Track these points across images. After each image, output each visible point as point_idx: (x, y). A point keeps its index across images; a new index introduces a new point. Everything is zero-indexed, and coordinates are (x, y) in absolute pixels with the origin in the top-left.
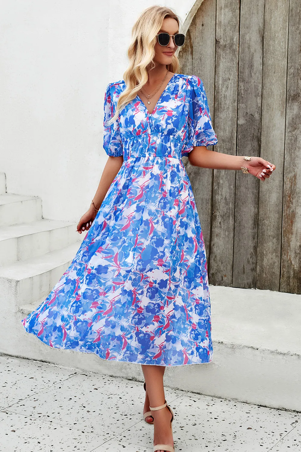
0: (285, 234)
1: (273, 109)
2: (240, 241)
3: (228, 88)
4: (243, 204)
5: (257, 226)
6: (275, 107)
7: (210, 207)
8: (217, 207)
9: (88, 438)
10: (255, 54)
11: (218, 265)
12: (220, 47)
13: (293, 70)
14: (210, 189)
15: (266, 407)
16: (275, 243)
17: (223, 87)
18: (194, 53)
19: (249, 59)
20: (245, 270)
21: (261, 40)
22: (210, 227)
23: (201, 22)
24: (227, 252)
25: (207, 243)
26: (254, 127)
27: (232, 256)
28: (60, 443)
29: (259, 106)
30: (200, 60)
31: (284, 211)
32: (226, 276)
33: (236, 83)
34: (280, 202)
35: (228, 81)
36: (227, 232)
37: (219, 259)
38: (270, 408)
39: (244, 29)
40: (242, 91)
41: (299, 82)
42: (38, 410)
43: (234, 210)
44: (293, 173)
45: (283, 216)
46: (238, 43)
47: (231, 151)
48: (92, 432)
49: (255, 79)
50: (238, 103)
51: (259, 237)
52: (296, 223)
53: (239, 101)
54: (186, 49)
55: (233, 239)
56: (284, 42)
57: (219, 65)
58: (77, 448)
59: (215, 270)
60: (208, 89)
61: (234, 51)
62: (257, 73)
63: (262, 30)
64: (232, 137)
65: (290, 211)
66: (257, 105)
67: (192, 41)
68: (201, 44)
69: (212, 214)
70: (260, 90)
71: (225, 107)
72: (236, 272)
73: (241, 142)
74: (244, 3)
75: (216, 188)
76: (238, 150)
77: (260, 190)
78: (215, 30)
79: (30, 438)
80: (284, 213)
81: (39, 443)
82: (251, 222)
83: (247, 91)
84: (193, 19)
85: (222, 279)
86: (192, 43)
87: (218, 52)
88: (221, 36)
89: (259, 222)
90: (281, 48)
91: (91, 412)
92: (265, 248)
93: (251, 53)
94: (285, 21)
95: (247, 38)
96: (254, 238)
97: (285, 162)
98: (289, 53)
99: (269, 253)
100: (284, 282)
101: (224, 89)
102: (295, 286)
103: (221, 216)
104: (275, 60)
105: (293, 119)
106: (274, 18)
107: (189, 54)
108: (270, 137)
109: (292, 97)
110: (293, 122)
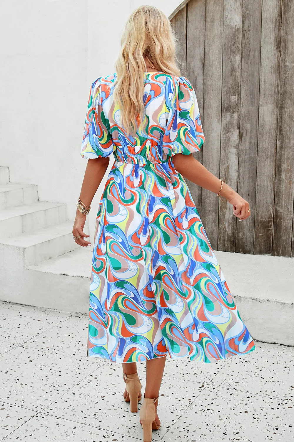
0: (221, 209)
5: (201, 204)
6: (213, 116)
9: (85, 365)
10: (198, 76)
13: (226, 88)
16: (214, 215)
19: (194, 81)
21: (202, 66)
28: (65, 369)
39: (190, 59)
41: (231, 98)
42: (47, 345)
44: (227, 165)
48: (87, 360)
51: (202, 212)
56: (219, 68)
58: (78, 373)
62: (200, 91)
63: (203, 59)
70: (202, 103)
74: (189, 39)
81: (51, 369)
89: (202, 200)
90: (217, 72)
92: (207, 218)
93: (195, 76)
94: (220, 52)
95: (192, 64)
97: (221, 156)
98: (223, 76)
99: (210, 223)
100: (221, 244)
102: (229, 246)
104: (213, 81)
105: (226, 124)
106: (212, 50)
108: (209, 138)
109: (225, 108)
110: (226, 127)
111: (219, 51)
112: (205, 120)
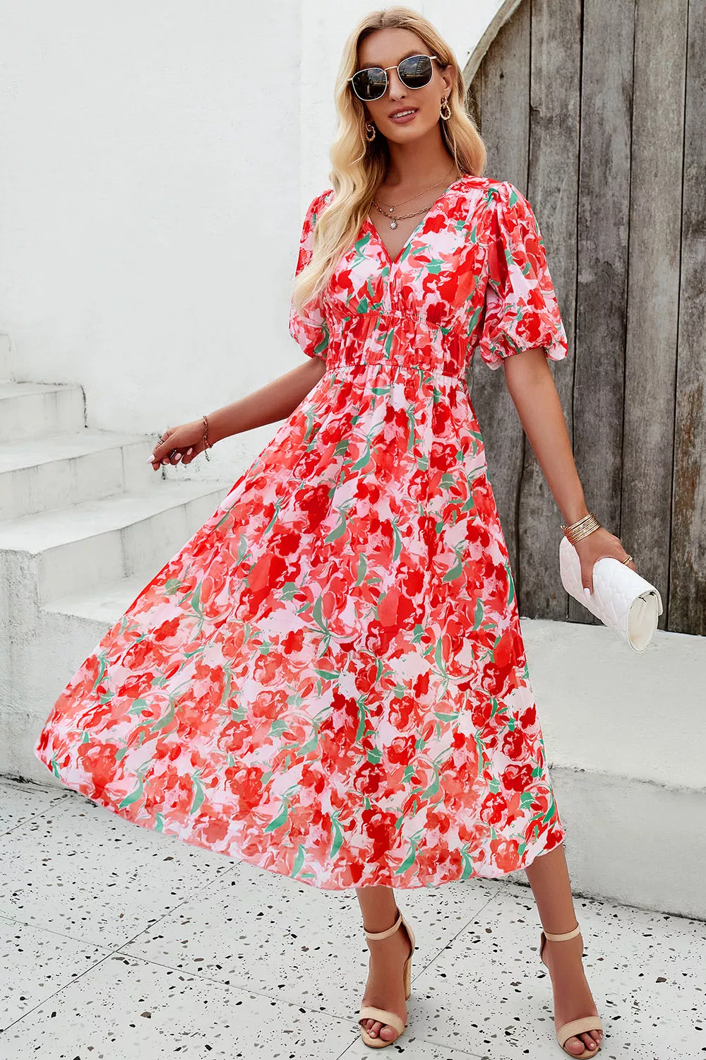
0: (678, 510)
1: (653, 251)
3: (555, 209)
4: (590, 448)
5: (620, 493)
6: (656, 247)
7: (519, 453)
10: (614, 136)
11: (538, 575)
12: (539, 123)
13: (696, 169)
15: (680, 916)
16: (657, 527)
17: (544, 208)
19: (602, 147)
21: (626, 107)
22: (515, 495)
23: (499, 70)
26: (612, 290)
28: (254, 1046)
29: (623, 245)
30: (496, 149)
31: (677, 461)
32: (555, 598)
33: (573, 197)
34: (668, 443)
35: (557, 194)
37: (539, 561)
38: (689, 918)
39: (592, 85)
40: (588, 214)
42: (194, 950)
44: (696, 384)
45: (675, 472)
46: (578, 114)
48: (322, 1009)
49: (614, 188)
50: (579, 238)
51: (624, 515)
52: (701, 487)
53: (581, 234)
56: (675, 112)
57: (537, 160)
59: (531, 584)
61: (569, 130)
62: (619, 177)
63: (628, 87)
64: (566, 309)
65: (690, 462)
66: (619, 244)
67: (479, 110)
68: (498, 115)
69: (523, 468)
70: (625, 210)
71: (550, 247)
73: (585, 320)
74: (589, 30)
76: (579, 336)
77: (626, 419)
78: (528, 88)
79: (187, 1034)
80: (677, 466)
81: (209, 1048)
82: (606, 485)
83: (596, 214)
84: (481, 64)
85: (548, 605)
86: (479, 114)
87: (536, 132)
88: (540, 99)
89: (624, 484)
90: (669, 124)
91: (311, 951)
92: (636, 537)
93: (605, 135)
94: (677, 66)
95: (598, 102)
96: (613, 518)
97: (678, 361)
98: (687, 135)
99: (645, 547)
100: (676, 609)
101: (546, 212)
102: (699, 616)
104: (657, 150)
105: (696, 271)
106: (654, 61)
108: (646, 310)
109: (693, 226)
110: (695, 278)
111: (676, 64)
112: (634, 260)
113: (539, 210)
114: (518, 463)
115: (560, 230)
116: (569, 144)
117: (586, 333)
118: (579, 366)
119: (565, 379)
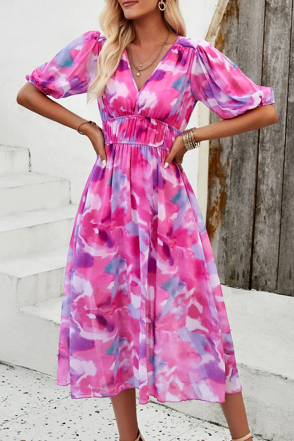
2: (287, 240)
3: (278, 59)
4: (291, 196)
7: (253, 198)
8: (262, 199)
11: (262, 267)
12: (270, 11)
14: (254, 177)
17: (272, 58)
18: (240, 16)
20: (292, 275)
22: (252, 222)
24: (272, 252)
25: (249, 240)
27: (277, 258)
30: (247, 25)
32: (270, 280)
33: (287, 53)
35: (279, 51)
36: (272, 228)
37: (262, 260)
43: (281, 204)
46: (291, 6)
47: (280, 134)
50: (290, 76)
53: (291, 74)
54: (231, 12)
55: (279, 238)
57: (269, 32)
59: (258, 272)
60: (256, 59)
61: (286, 15)
64: (281, 117)
67: (238, 3)
68: (248, 6)
69: (256, 207)
71: (274, 81)
72: (281, 275)
73: (291, 124)
75: (260, 177)
76: (288, 133)
85: (266, 284)
86: (238, 5)
87: (268, 16)
101: (273, 60)
103: (266, 209)
107: (234, 17)
113: (269, 59)
114: (253, 203)
115: (280, 71)
116: (286, 23)
117: (292, 131)
118: (287, 149)
119: (280, 156)
